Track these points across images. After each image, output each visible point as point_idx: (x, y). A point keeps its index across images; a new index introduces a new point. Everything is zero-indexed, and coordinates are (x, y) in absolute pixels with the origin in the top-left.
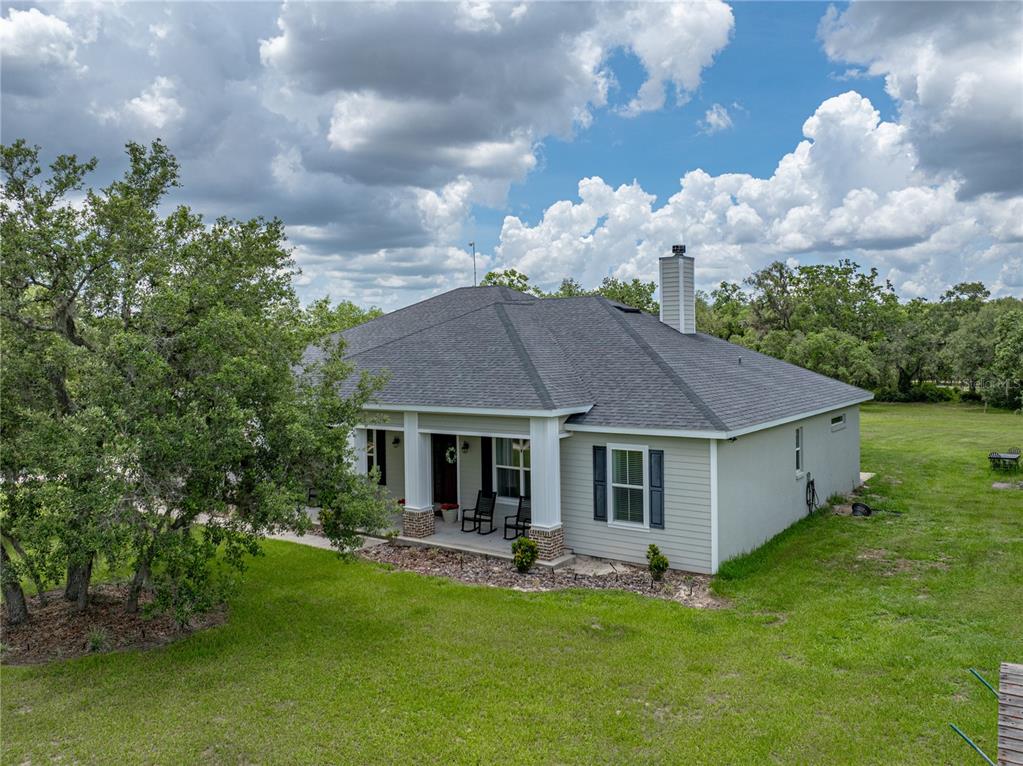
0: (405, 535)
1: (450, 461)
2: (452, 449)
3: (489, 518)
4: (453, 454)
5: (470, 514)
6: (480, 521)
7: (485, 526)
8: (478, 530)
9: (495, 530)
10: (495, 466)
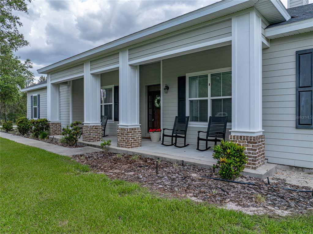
0: (118, 146)
1: (157, 105)
2: (158, 98)
3: (183, 136)
4: (159, 101)
5: (169, 133)
6: (176, 137)
7: (180, 141)
8: (175, 144)
9: (188, 145)
10: (188, 99)
